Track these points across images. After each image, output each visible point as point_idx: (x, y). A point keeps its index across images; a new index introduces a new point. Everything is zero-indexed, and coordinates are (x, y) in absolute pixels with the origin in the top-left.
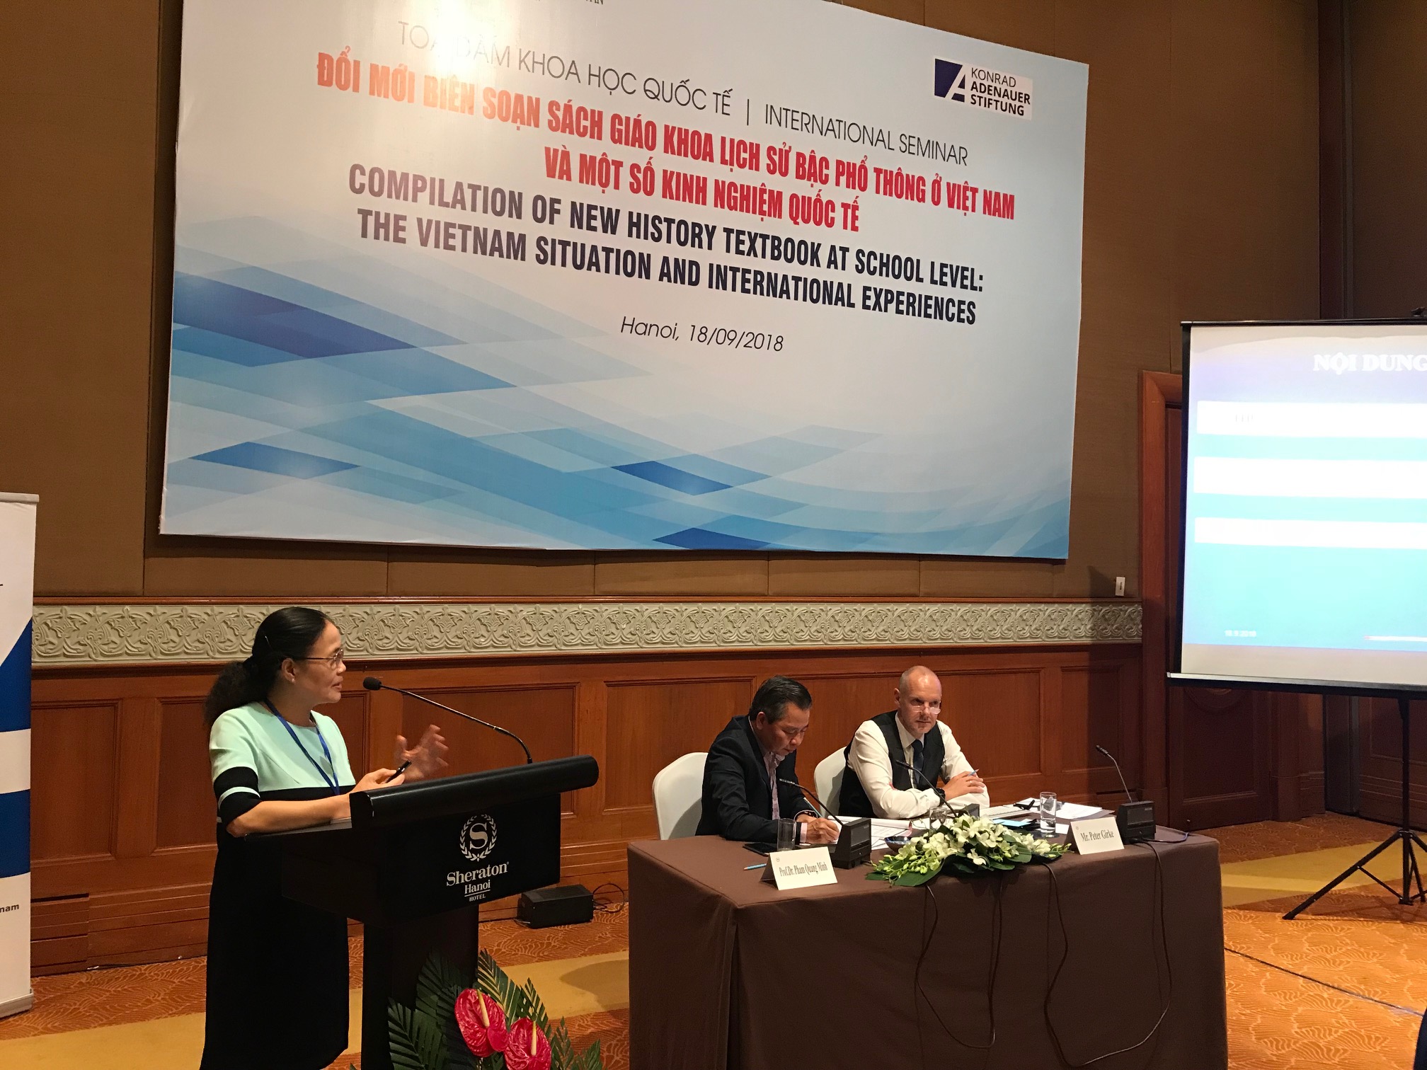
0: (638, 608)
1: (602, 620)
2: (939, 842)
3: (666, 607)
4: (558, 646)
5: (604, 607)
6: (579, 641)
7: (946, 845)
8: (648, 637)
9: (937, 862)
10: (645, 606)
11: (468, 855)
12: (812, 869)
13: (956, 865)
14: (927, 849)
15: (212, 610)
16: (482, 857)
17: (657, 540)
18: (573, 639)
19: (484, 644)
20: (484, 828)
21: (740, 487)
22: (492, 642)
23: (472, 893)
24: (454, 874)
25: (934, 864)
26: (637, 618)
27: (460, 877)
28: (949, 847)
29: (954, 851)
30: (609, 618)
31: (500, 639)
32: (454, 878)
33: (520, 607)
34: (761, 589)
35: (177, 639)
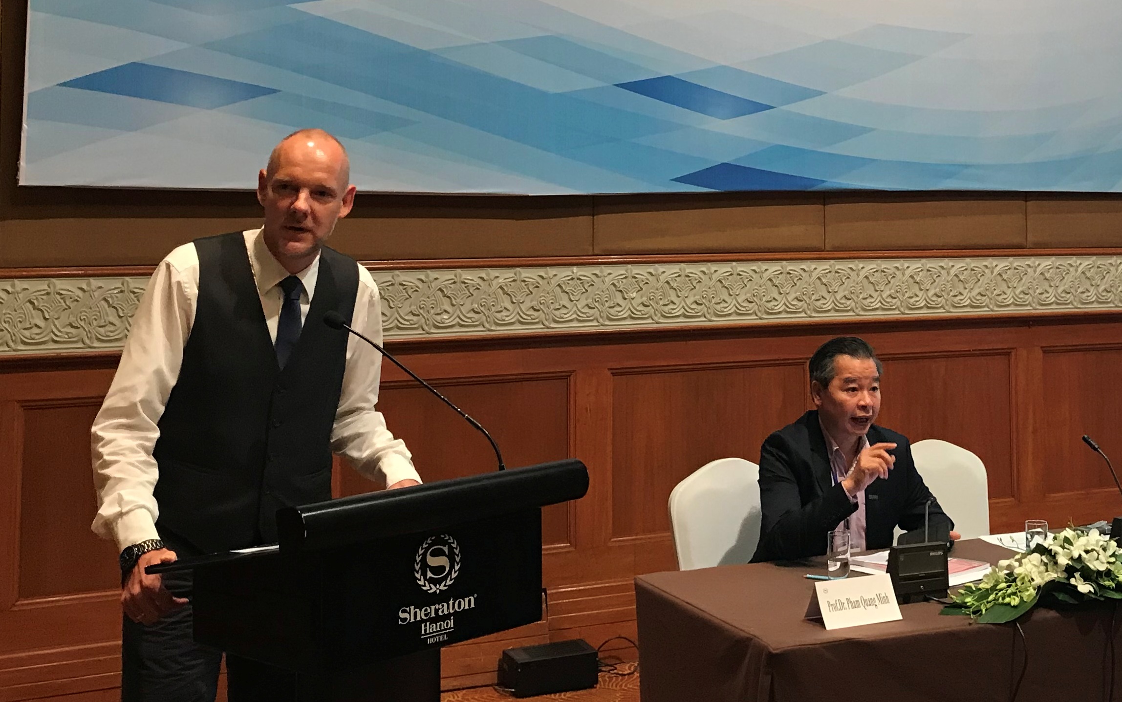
0: (651, 270)
1: (604, 287)
2: (1034, 565)
3: (689, 269)
4: (546, 323)
5: (607, 270)
6: (575, 316)
7: (1043, 568)
8: (666, 309)
9: (1032, 592)
10: (661, 268)
11: (425, 586)
12: (870, 603)
13: (1056, 594)
14: (1020, 574)
15: (89, 285)
16: (442, 587)
17: (677, 180)
18: (565, 314)
19: (448, 322)
20: (445, 552)
21: (785, 108)
22: (458, 320)
23: (430, 633)
24: (408, 609)
25: (1027, 593)
26: (651, 284)
27: (415, 613)
28: (1047, 571)
29: (1053, 575)
30: (614, 284)
31: (468, 315)
32: (409, 615)
33: (494, 273)
34: (816, 243)
35: (41, 323)
